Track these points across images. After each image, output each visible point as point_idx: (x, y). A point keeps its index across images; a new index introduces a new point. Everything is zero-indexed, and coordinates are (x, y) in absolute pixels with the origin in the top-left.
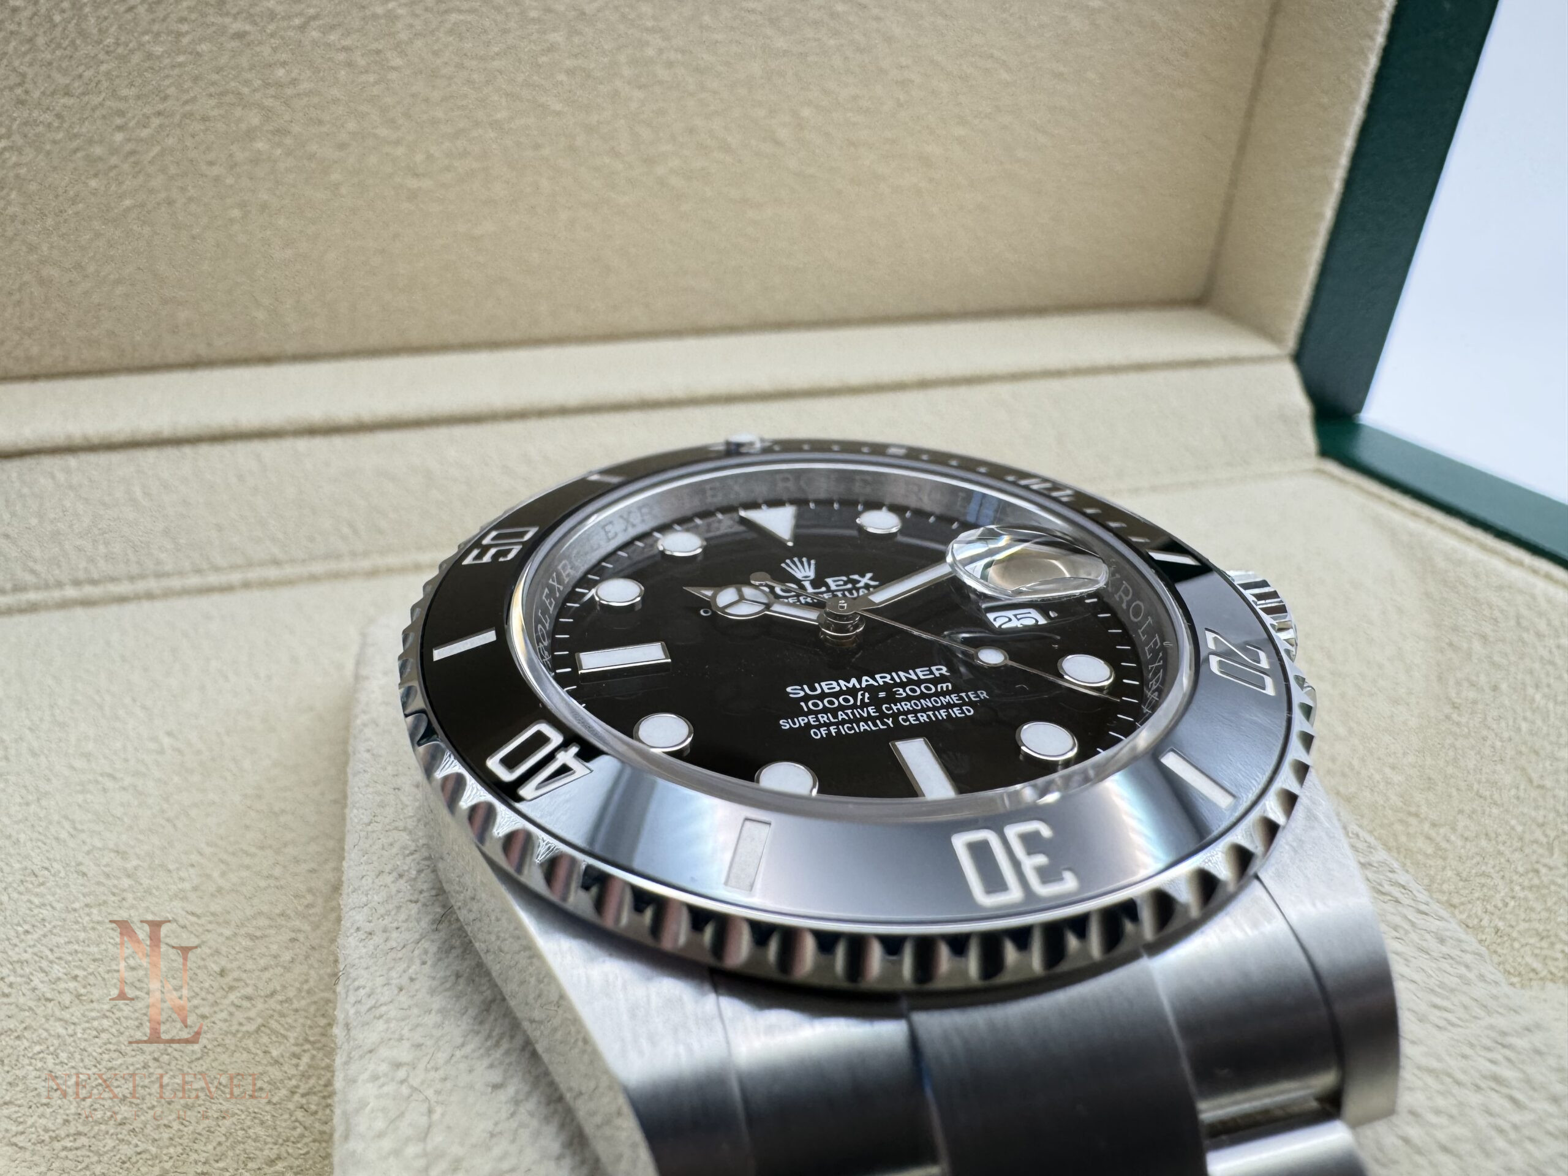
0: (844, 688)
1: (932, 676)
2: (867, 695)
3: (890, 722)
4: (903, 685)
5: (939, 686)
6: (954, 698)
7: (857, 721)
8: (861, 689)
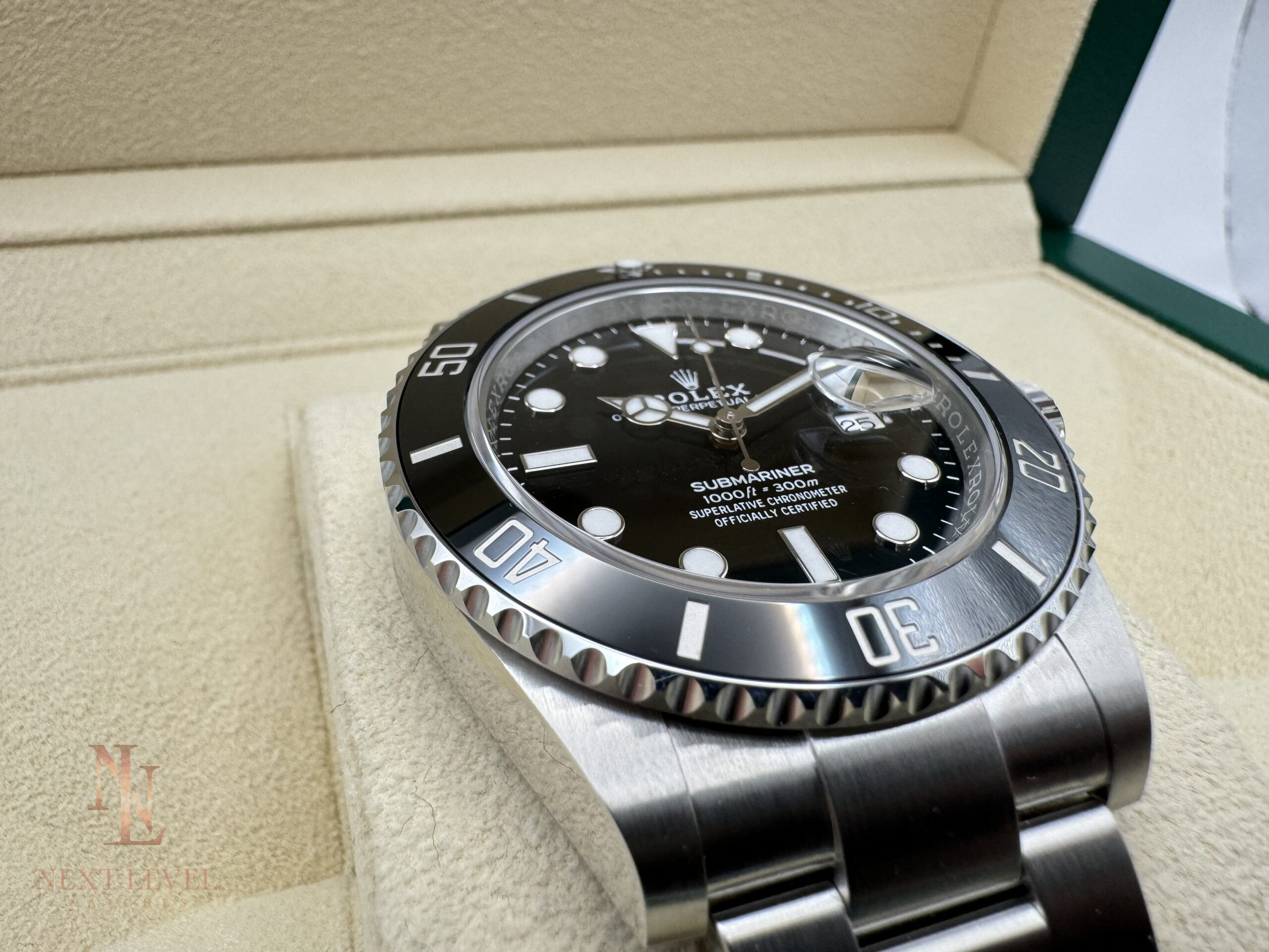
0: (736, 484)
1: (801, 474)
2: (754, 490)
3: (774, 512)
4: (781, 481)
5: (808, 482)
6: (821, 492)
7: (749, 511)
8: (749, 485)
